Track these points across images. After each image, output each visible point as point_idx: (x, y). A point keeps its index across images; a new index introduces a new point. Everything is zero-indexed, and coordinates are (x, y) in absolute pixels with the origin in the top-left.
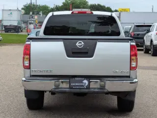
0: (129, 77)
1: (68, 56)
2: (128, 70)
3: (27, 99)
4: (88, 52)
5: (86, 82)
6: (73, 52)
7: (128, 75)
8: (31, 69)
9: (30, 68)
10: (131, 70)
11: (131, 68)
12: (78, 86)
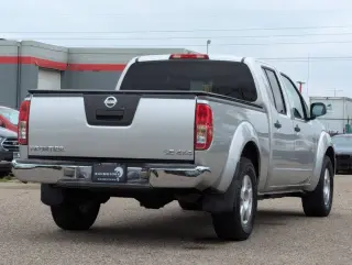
0: (192, 162)
1: (90, 123)
2: (191, 150)
3: (52, 210)
4: (122, 116)
5: (120, 170)
6: (98, 116)
7: (191, 158)
8: (30, 146)
9: (27, 144)
10: (195, 149)
11: (197, 146)
12: (106, 177)
